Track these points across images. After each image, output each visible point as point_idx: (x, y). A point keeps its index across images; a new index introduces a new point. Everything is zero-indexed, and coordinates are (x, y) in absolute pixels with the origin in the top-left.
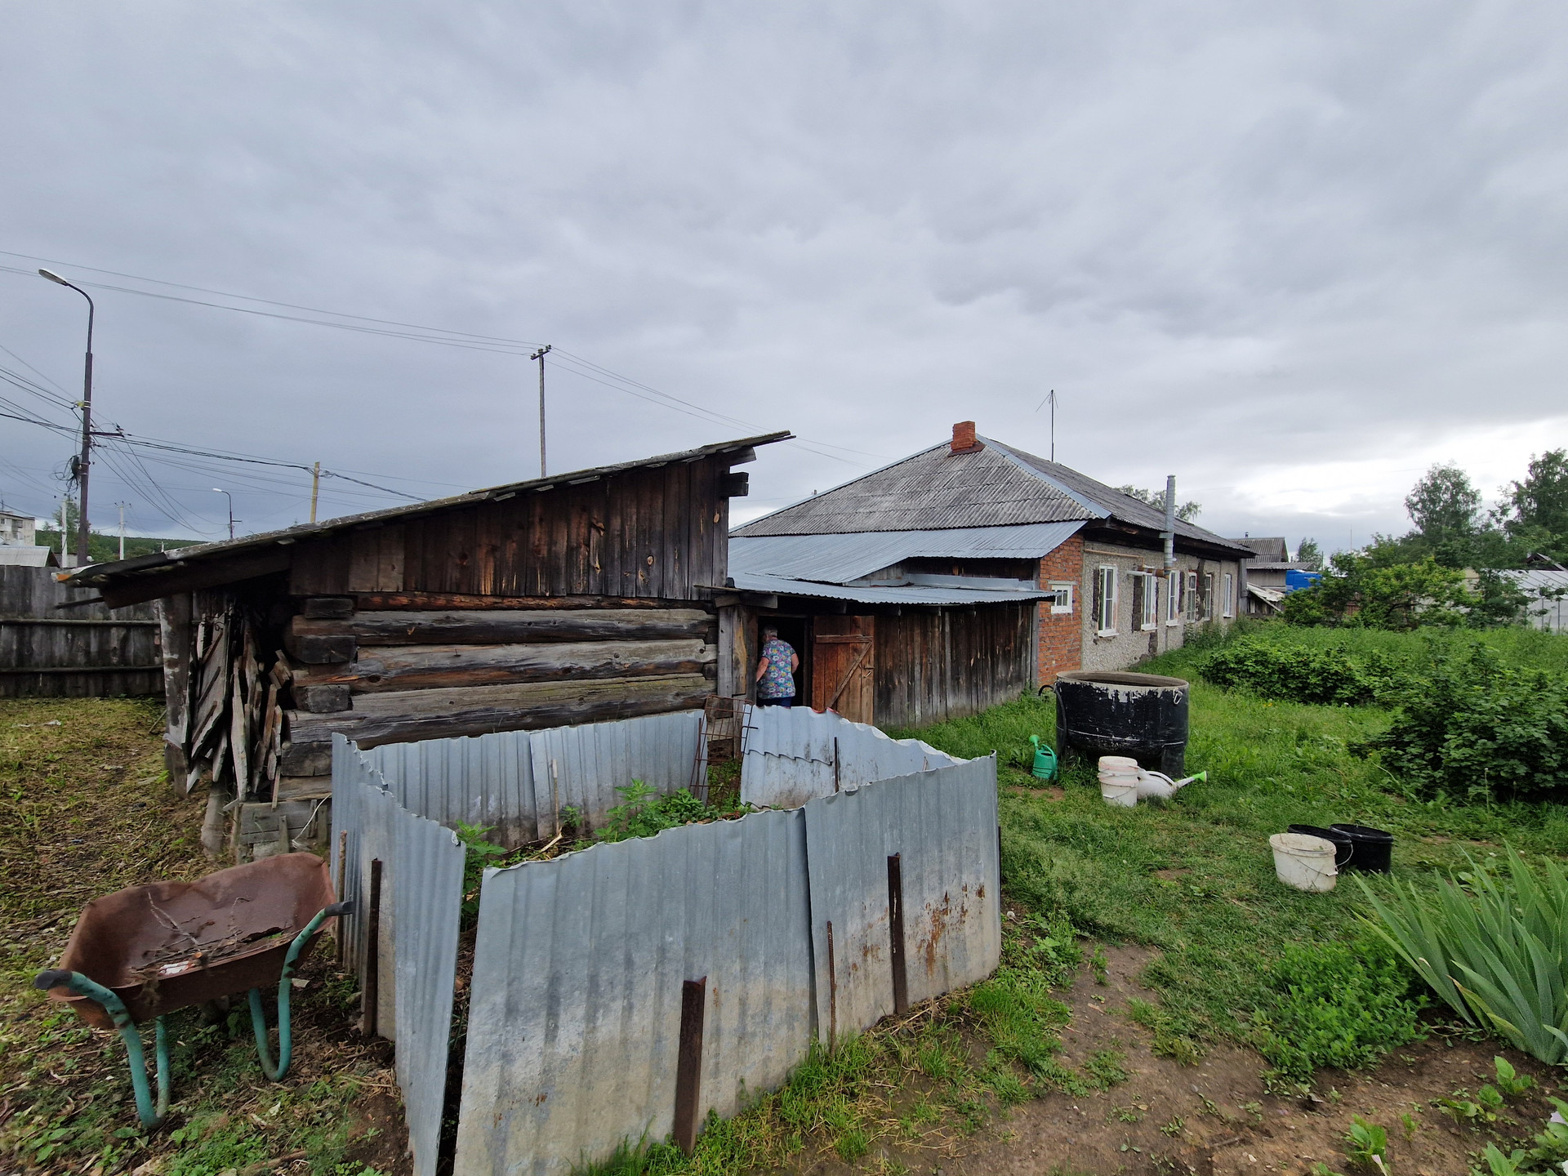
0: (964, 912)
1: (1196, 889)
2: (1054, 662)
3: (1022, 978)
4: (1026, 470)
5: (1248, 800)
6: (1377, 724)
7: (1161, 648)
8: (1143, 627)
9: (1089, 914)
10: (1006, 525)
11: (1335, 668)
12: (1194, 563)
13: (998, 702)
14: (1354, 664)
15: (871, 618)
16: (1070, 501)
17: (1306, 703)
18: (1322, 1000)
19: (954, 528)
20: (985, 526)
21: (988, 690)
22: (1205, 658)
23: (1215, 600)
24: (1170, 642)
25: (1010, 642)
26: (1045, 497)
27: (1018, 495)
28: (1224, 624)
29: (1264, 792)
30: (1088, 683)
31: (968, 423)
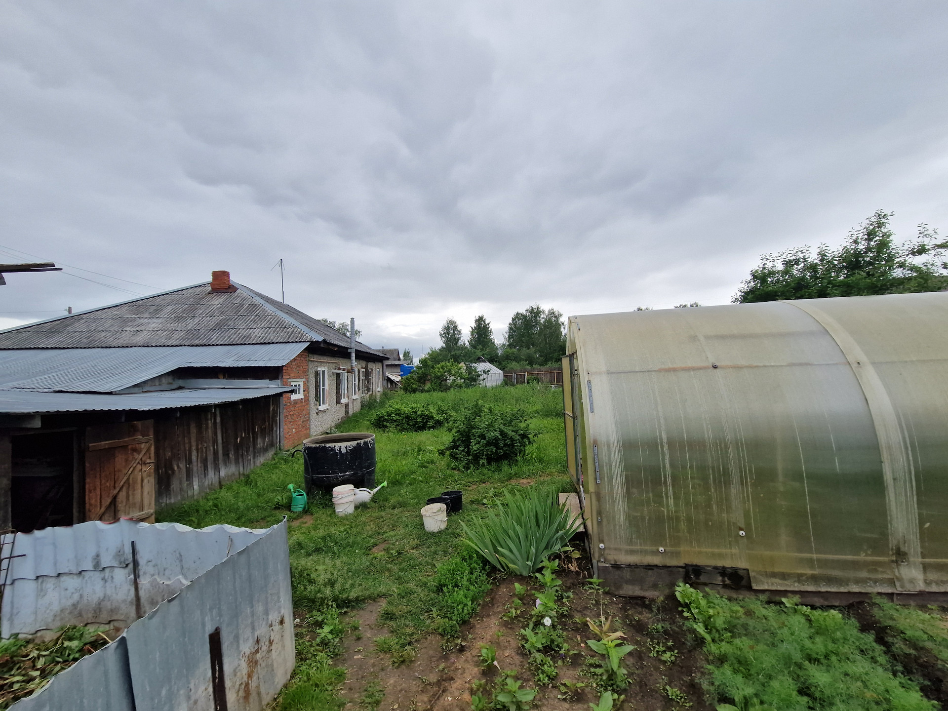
0: (271, 643)
1: (394, 552)
2: (294, 430)
3: (313, 665)
4: (269, 308)
5: (405, 490)
6: (446, 438)
7: (351, 412)
8: (342, 401)
9: (344, 596)
10: (257, 344)
11: (427, 413)
12: (364, 364)
13: (258, 464)
14: (433, 410)
15: (150, 422)
16: (299, 330)
17: (416, 431)
18: (456, 589)
19: (217, 345)
20: (242, 344)
21: (251, 457)
22: (374, 414)
23: (374, 383)
24: (355, 408)
25: (265, 422)
26: (283, 326)
27: (264, 324)
28: (378, 395)
29: (410, 484)
30: (323, 445)
31: (224, 272)
